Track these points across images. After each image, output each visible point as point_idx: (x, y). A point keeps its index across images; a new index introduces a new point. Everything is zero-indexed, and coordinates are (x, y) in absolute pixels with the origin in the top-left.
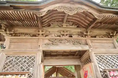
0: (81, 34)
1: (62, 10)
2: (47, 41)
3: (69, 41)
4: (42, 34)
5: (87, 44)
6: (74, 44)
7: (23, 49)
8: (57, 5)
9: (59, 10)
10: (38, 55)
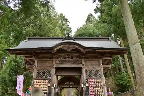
0: (78, 57)
1: (64, 49)
2: (58, 62)
3: (70, 62)
4: (55, 58)
5: (82, 64)
6: (73, 64)
7: (45, 67)
8: (62, 46)
9: (62, 49)
10: (53, 70)
